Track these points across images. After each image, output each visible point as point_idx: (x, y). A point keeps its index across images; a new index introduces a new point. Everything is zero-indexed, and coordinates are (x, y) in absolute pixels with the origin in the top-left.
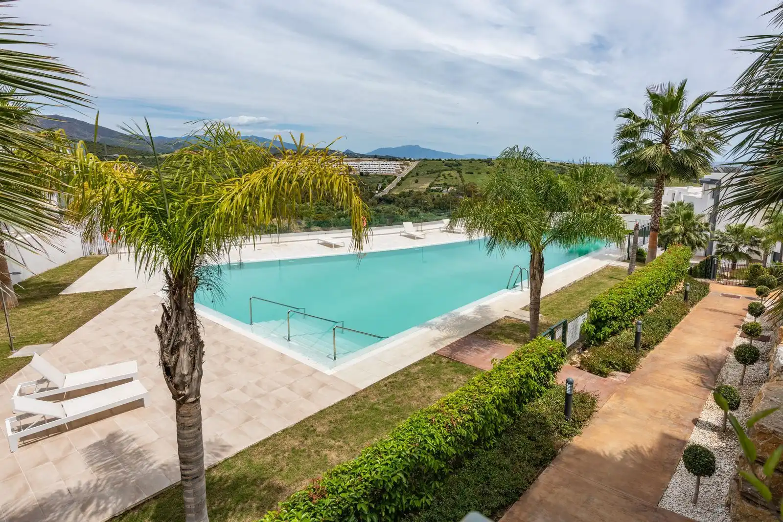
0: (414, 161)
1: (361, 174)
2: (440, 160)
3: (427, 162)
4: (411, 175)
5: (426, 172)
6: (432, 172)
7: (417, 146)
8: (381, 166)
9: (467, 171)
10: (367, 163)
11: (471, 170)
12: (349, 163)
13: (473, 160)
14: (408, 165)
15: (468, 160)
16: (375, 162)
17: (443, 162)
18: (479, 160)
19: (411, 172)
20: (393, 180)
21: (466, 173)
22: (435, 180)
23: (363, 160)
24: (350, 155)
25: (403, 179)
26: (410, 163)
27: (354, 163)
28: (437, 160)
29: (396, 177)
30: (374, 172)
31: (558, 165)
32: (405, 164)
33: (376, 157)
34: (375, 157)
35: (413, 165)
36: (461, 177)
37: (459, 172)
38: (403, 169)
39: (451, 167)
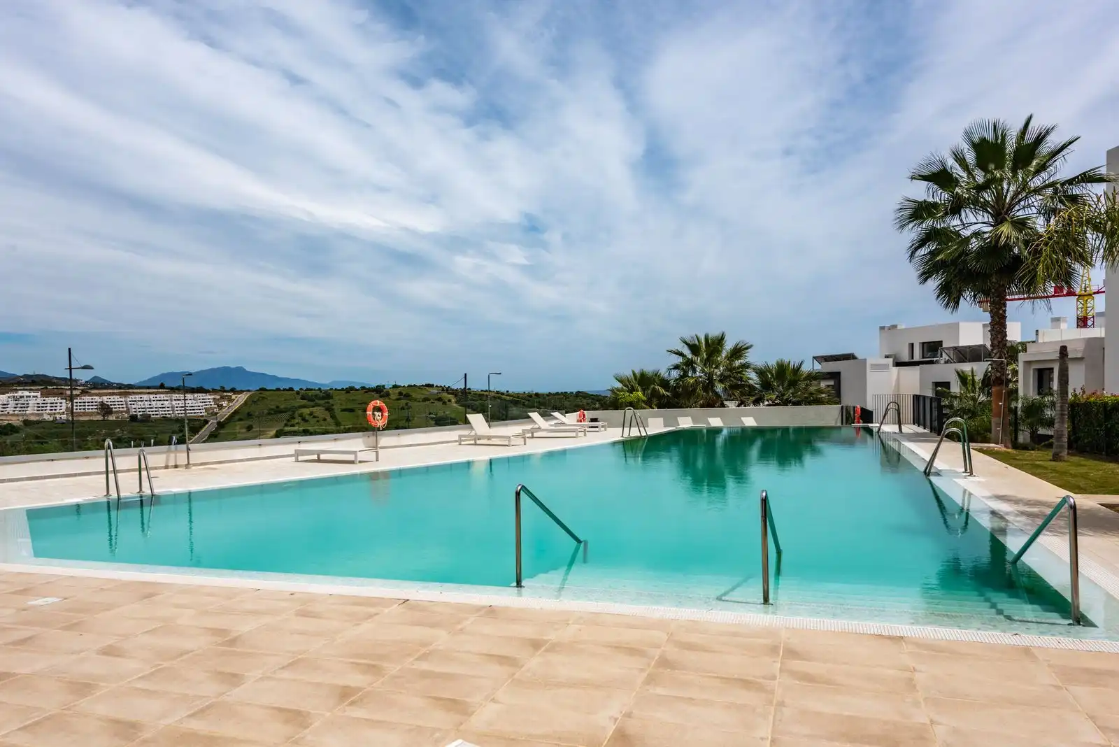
0: (241, 392)
1: (134, 418)
2: (291, 389)
3: (268, 393)
4: (237, 417)
5: (266, 411)
6: (278, 411)
7: (240, 370)
8: (174, 403)
9: (344, 407)
10: (145, 397)
11: (350, 406)
12: (105, 399)
13: (352, 389)
14: (230, 400)
15: (343, 389)
16: (162, 396)
17: (298, 393)
18: (363, 388)
19: (236, 412)
20: (201, 428)
21: (343, 410)
22: (286, 425)
23: (134, 393)
24: (98, 385)
25: (221, 425)
26: (234, 397)
27: (116, 398)
28: (284, 390)
29: (206, 422)
30: (161, 413)
31: (493, 394)
32: (222, 398)
33: (162, 386)
34: (160, 386)
35: (241, 399)
36: (333, 417)
37: (329, 409)
38: (220, 407)
39: (312, 401)
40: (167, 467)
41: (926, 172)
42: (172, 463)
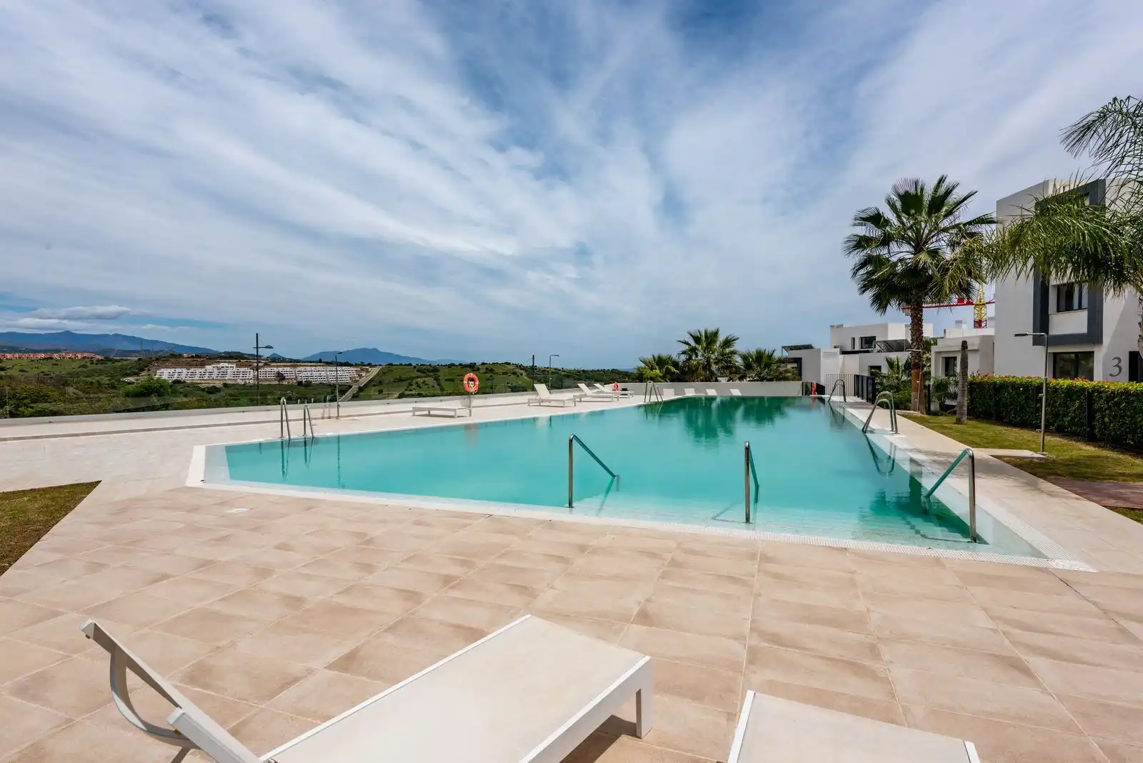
0: (375, 366)
1: (300, 383)
2: (410, 365)
3: (394, 367)
4: (373, 383)
5: (392, 380)
6: (401, 380)
7: (375, 350)
8: (328, 373)
9: (446, 378)
10: (308, 368)
11: (451, 377)
12: (280, 369)
13: (453, 365)
14: (367, 371)
15: (446, 365)
16: (321, 368)
17: (415, 367)
18: (461, 365)
19: (371, 381)
20: (347, 391)
21: (446, 380)
22: (406, 390)
23: (300, 366)
24: (275, 359)
25: (361, 389)
26: (370, 369)
27: (288, 369)
28: (406, 365)
29: (350, 387)
30: (319, 380)
31: (553, 370)
32: (362, 370)
33: (320, 361)
34: (319, 361)
35: (374, 371)
36: (439, 385)
37: (437, 379)
38: (360, 376)
39: (425, 373)
40: (323, 418)
41: (864, 215)
42: (326, 415)
